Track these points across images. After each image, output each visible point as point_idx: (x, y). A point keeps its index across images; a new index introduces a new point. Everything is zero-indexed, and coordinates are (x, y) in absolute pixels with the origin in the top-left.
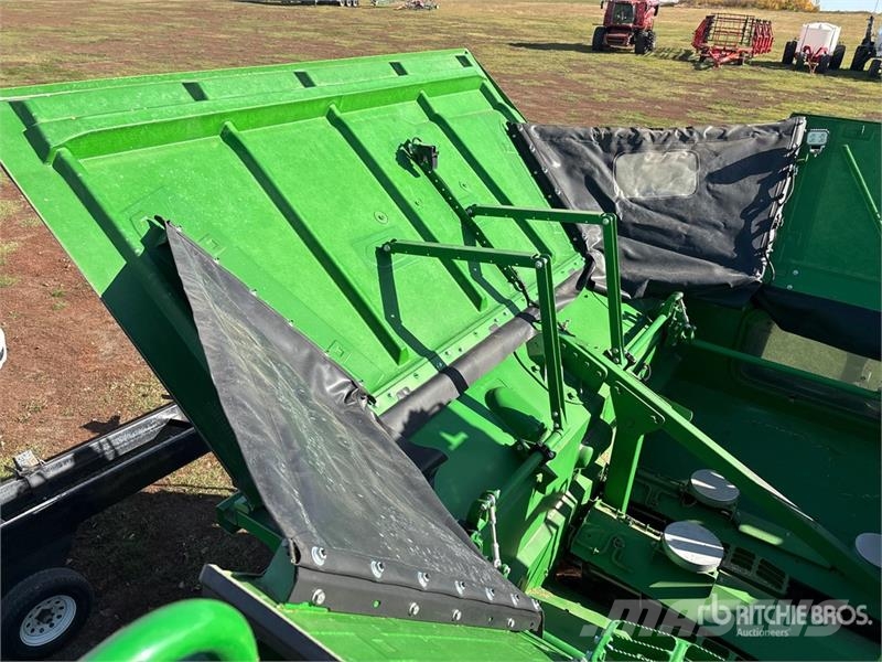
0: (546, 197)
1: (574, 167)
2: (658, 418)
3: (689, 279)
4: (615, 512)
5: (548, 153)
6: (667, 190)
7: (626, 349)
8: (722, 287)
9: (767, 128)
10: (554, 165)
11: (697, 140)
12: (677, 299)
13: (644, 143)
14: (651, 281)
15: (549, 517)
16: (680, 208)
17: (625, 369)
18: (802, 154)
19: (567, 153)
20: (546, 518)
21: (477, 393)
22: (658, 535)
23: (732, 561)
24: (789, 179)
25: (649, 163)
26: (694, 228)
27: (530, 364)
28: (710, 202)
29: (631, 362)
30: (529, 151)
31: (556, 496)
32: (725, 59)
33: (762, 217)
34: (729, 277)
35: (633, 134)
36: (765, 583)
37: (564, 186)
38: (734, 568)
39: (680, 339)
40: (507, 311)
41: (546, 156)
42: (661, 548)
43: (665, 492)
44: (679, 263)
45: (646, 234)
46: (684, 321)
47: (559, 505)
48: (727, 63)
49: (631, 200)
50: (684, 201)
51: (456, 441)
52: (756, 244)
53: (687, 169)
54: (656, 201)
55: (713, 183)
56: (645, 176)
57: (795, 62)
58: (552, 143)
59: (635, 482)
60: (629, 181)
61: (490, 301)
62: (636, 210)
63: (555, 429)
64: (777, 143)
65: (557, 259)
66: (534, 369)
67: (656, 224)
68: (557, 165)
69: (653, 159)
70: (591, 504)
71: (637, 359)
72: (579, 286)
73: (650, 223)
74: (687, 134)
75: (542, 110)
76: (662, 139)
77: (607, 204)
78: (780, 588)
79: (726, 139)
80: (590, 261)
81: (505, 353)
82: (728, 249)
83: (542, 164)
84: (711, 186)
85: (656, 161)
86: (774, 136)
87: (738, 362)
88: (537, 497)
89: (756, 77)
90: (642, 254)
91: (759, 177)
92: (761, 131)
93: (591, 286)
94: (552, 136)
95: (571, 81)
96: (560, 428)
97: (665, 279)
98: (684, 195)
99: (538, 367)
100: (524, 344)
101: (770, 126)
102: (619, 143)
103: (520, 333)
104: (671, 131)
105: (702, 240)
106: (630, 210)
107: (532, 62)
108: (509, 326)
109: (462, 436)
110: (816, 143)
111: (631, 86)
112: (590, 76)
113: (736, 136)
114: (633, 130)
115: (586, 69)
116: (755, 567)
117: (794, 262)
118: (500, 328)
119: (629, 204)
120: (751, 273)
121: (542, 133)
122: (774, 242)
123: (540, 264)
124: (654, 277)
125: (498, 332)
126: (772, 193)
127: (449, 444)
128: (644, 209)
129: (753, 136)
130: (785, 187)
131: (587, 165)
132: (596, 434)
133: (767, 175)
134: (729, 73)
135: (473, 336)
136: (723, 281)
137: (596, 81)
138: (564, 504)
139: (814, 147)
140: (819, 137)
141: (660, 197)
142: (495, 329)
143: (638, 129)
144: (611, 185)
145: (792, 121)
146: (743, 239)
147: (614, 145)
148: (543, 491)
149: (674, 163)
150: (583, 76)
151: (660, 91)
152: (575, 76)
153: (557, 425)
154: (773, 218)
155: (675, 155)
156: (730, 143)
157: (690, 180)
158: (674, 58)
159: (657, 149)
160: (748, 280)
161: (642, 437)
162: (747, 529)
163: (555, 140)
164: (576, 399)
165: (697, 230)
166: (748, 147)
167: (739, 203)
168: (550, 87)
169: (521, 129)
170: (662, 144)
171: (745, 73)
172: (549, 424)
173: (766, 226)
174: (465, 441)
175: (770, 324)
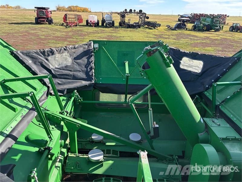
0: (30, 72)
1: (36, 62)
2: (79, 126)
3: (77, 86)
4: (75, 155)
5: (27, 59)
6: (65, 63)
7: (65, 110)
8: (86, 86)
9: (84, 45)
10: (29, 62)
11: (68, 49)
12: (75, 92)
13: (55, 52)
14: (67, 89)
15: (56, 165)
16: (69, 68)
17: (66, 115)
18: (94, 50)
19: (32, 58)
20: (55, 166)
21: (22, 139)
22: (87, 156)
23: (106, 154)
24: (93, 57)
25: (58, 57)
26: (74, 73)
27: (38, 123)
28: (76, 65)
29: (67, 113)
30: (20, 59)
31: (56, 159)
32: (73, 25)
33: (90, 67)
34: (87, 83)
35: (51, 50)
36: (115, 156)
37: (34, 68)
38: (107, 155)
39: (79, 102)
40: (26, 109)
41: (26, 59)
42: (89, 159)
43: (87, 143)
44: (73, 82)
45: (62, 77)
46: (79, 97)
47: (58, 160)
48: (73, 26)
49: (56, 68)
50: (70, 66)
51: (17, 158)
52: (90, 74)
53: (68, 57)
54: (62, 67)
55: (76, 60)
56: (57, 61)
57: (89, 25)
58: (27, 55)
59: (78, 143)
60: (54, 63)
61: (19, 108)
62: (58, 71)
63: (50, 141)
64: (88, 48)
65: (38, 89)
66: (39, 124)
67: (64, 73)
68: (30, 62)
69: (58, 56)
70: (67, 155)
71: (69, 112)
72: (47, 95)
73: (62, 74)
74: (66, 48)
75: (25, 42)
76: (59, 50)
77: (49, 71)
78: (118, 155)
79: (76, 48)
80: (48, 87)
81: (28, 123)
82: (84, 76)
83: (25, 62)
84: (75, 61)
85: (59, 56)
86: (87, 47)
87: (95, 103)
88: (50, 162)
89: (81, 29)
90: (63, 82)
91: (86, 57)
92: (83, 46)
93: (51, 94)
94: (26, 54)
95: (32, 33)
96: (52, 139)
97: (71, 87)
98: (69, 64)
99: (41, 123)
100: (35, 118)
101: (85, 44)
102: (48, 53)
103: (32, 115)
104: (61, 48)
105: (77, 75)
106: (56, 71)
107: (17, 28)
108: (27, 114)
109: (20, 155)
110: (96, 47)
111: (50, 33)
112: (37, 31)
113: (78, 47)
114: (50, 49)
115: (35, 29)
116: (111, 153)
117: (100, 76)
118: (25, 116)
119: (55, 69)
120: (91, 81)
121: (22, 53)
122: (94, 72)
123: (31, 95)
124: (68, 88)
125: (24, 117)
126: (90, 60)
127: (16, 159)
128: (60, 70)
129: (82, 47)
130: (93, 59)
131: (40, 60)
132: (63, 136)
133: (88, 56)
134: (75, 28)
135: (16, 121)
136: (85, 85)
137: (40, 33)
138: (60, 159)
139: (96, 48)
140: (97, 46)
141: (63, 66)
142: (23, 117)
143: (52, 49)
144: (48, 65)
145: (90, 42)
146: (87, 73)
147: (46, 54)
148: (52, 160)
149: (64, 56)
150: (35, 31)
151: (58, 34)
152: (33, 32)
153: (51, 139)
154: (92, 67)
155: (64, 54)
156: (77, 49)
157: (70, 60)
158: (60, 25)
159: (59, 53)
160: (91, 83)
161: (76, 132)
162: (107, 144)
163: (28, 55)
164: (55, 129)
165: (75, 73)
166: (81, 50)
167: (83, 64)
168: (25, 35)
169: (15, 53)
170: (60, 52)
171: (78, 28)
172: (48, 139)
173: (91, 69)
174: (21, 156)
175: (99, 92)
